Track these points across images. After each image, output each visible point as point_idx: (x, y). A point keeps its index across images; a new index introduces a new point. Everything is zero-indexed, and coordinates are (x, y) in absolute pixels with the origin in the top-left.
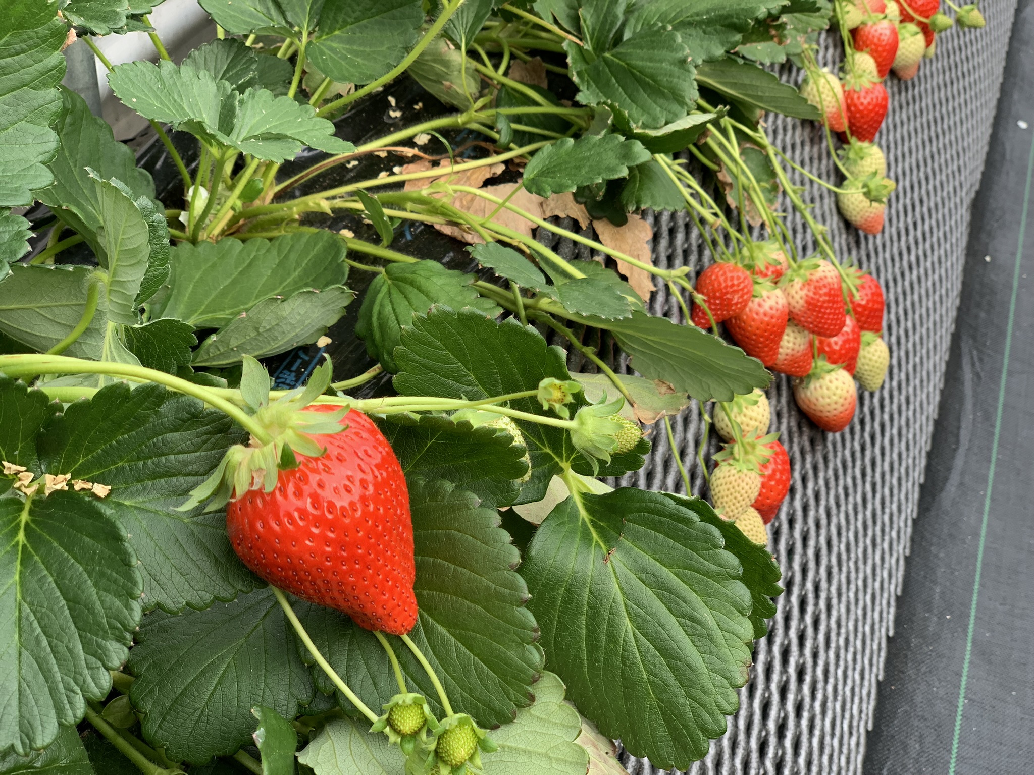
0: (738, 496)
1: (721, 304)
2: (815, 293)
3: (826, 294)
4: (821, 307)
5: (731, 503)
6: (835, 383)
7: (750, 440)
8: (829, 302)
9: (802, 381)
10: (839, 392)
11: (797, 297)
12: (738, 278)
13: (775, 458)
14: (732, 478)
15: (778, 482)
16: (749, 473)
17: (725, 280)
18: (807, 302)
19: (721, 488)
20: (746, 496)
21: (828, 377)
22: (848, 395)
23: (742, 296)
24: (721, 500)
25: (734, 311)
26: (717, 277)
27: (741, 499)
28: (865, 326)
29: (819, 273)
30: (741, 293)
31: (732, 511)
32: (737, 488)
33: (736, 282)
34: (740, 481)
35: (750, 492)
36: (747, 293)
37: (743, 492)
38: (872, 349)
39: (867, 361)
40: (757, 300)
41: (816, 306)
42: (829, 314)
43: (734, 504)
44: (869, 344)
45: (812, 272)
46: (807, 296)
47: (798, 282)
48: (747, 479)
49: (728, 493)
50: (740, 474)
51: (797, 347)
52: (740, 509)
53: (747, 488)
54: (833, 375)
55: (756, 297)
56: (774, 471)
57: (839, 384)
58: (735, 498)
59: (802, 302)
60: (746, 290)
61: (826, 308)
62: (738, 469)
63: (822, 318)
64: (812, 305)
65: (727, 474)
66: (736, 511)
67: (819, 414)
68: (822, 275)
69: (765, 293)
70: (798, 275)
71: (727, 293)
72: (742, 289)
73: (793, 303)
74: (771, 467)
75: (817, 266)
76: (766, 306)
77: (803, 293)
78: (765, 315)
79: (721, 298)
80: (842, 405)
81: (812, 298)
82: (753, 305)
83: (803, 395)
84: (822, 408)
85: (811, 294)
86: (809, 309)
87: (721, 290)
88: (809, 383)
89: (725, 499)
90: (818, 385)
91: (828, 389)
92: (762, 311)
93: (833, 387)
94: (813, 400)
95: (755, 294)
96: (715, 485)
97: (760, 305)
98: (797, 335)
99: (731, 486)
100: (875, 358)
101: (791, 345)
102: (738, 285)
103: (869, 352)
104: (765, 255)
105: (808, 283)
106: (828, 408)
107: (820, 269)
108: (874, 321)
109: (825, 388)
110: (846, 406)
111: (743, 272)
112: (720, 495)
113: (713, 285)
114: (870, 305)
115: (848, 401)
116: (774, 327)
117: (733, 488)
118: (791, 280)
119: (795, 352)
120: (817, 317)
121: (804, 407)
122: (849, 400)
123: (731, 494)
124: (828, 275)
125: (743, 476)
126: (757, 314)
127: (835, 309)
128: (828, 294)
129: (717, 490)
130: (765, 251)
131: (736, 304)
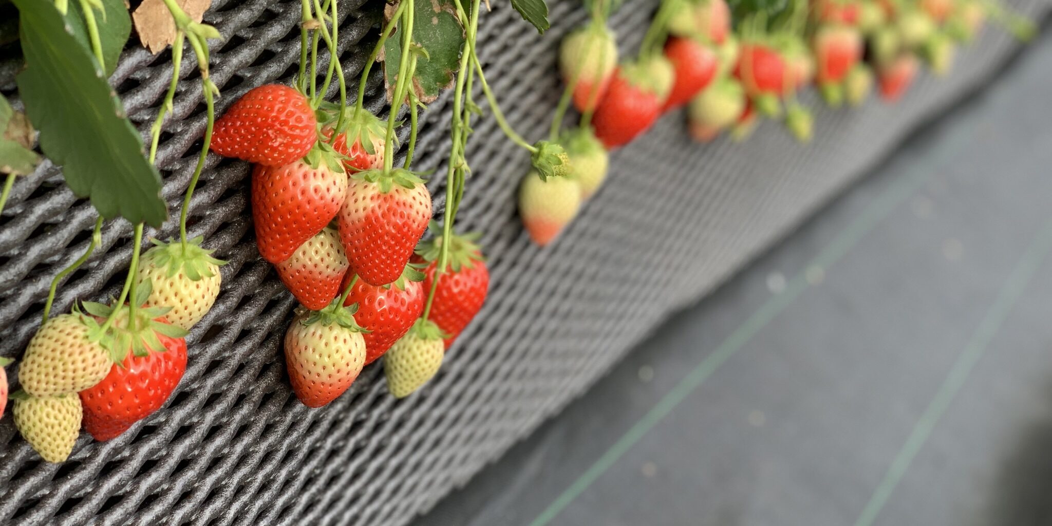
0: (61, 367)
1: (255, 135)
2: (383, 215)
3: (395, 225)
4: (381, 237)
5: (43, 370)
6: (340, 343)
7: (146, 316)
8: (393, 237)
9: (306, 314)
10: (337, 357)
11: (361, 205)
12: (299, 120)
13: (159, 360)
14: (70, 340)
15: (137, 392)
16: (98, 350)
17: (280, 111)
18: (367, 218)
19: (46, 342)
20: (70, 374)
21: (337, 331)
22: (345, 369)
23: (287, 146)
24: (35, 356)
25: (266, 156)
26: (275, 99)
27: (61, 374)
28: (440, 318)
29: (407, 196)
30: (289, 139)
31: (39, 382)
32: (66, 355)
33: (292, 122)
34: (78, 351)
35: (80, 373)
36: (296, 147)
37: (71, 367)
38: (425, 346)
39: (410, 356)
40: (306, 168)
41: (375, 231)
42: (384, 252)
43: (47, 375)
44: (425, 338)
45: (401, 189)
46: (373, 211)
47: (375, 188)
48: (89, 355)
49: (51, 355)
50: (85, 342)
51: (322, 266)
52: (52, 387)
53: (80, 365)
54: (346, 333)
55: (309, 163)
56: (143, 376)
57: (344, 349)
58: (54, 368)
59: (362, 214)
60: (298, 142)
61: (386, 243)
62: (88, 333)
63: (373, 251)
64: (370, 224)
65: (68, 330)
66: (43, 385)
67: (297, 367)
68: (410, 200)
69: (322, 168)
70: (382, 181)
71: (272, 126)
72: (294, 137)
73: (352, 207)
74: (143, 367)
75: (411, 186)
76: (313, 183)
77: (371, 205)
78: (303, 192)
79: (260, 127)
80: (330, 376)
81: (377, 219)
82: (297, 169)
83: (295, 332)
84: (304, 362)
85: (379, 213)
86: (364, 229)
87: (267, 118)
88: (311, 322)
89: (42, 359)
90: (319, 332)
91: (326, 344)
92: (302, 183)
93: (334, 346)
94: (302, 345)
95: (310, 159)
96: (43, 333)
97: (305, 176)
98: (333, 252)
99: (60, 348)
100: (419, 358)
101: (317, 258)
102: (292, 128)
103: (418, 348)
104: (364, 131)
105: (385, 197)
106: (311, 367)
107: (413, 193)
108: (453, 320)
109: (324, 341)
110: (334, 380)
111: (310, 119)
112: (38, 349)
113: (262, 106)
114: (461, 298)
115: (339, 376)
116: (305, 215)
117: (62, 353)
118: (368, 180)
119: (316, 271)
120: (368, 245)
121: (288, 347)
122: (343, 375)
123: (53, 359)
124: (417, 206)
125: (87, 347)
126: (294, 184)
127: (395, 252)
128: (399, 229)
129: (40, 341)
130: (368, 126)
131: (274, 149)
